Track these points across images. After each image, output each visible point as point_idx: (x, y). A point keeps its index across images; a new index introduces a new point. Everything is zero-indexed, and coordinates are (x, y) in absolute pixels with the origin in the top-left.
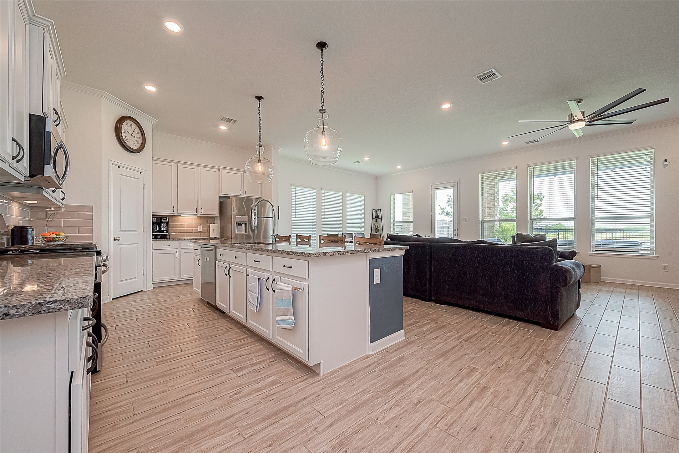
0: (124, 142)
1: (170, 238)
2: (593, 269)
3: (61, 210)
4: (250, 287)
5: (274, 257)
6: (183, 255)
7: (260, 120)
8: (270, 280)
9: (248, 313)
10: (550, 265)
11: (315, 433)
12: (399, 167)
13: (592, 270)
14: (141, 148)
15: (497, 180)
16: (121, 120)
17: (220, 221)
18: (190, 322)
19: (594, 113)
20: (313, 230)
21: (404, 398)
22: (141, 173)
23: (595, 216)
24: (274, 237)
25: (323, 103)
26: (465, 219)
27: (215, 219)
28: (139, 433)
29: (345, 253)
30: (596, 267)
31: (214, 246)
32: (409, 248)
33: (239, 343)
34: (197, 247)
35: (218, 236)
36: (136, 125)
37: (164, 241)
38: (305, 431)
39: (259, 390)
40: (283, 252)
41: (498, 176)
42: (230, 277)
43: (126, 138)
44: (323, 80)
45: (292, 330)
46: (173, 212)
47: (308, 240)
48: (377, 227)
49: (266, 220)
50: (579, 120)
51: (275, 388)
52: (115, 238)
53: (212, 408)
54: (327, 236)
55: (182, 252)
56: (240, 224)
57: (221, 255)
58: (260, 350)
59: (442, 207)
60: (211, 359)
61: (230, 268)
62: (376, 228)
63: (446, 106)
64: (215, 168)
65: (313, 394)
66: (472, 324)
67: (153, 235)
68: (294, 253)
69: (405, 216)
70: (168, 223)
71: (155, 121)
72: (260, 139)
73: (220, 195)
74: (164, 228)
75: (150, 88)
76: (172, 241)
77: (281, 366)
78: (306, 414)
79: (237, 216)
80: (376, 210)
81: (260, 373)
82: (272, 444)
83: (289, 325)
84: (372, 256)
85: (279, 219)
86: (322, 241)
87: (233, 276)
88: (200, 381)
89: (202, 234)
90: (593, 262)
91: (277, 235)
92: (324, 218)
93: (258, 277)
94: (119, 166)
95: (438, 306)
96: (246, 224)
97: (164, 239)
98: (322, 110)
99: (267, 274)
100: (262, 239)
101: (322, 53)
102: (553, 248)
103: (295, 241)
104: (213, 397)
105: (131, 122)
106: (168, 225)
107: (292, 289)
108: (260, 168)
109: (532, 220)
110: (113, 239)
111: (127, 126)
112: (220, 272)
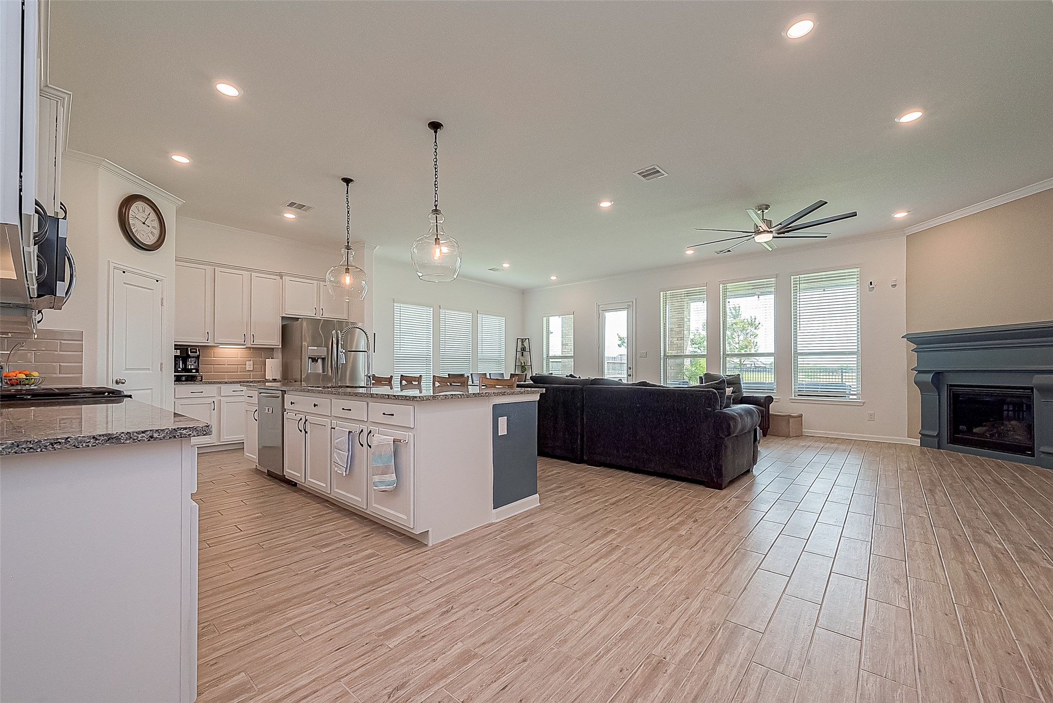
0: (133, 234)
1: (201, 381)
2: (793, 419)
3: (31, 338)
4: (337, 443)
5: (370, 404)
6: (224, 406)
7: (348, 212)
8: (365, 433)
9: (333, 479)
10: (714, 411)
11: (419, 595)
12: (554, 278)
13: (791, 420)
14: (159, 243)
15: (687, 301)
16: (129, 201)
17: (282, 354)
18: (246, 498)
19: (780, 224)
20: (427, 369)
21: (524, 560)
22: (157, 281)
23: (798, 351)
24: (369, 377)
25: (437, 201)
26: (643, 353)
27: (273, 351)
28: (206, 609)
29: (460, 397)
30: (797, 417)
31: (281, 391)
32: (546, 391)
33: (322, 519)
34: (251, 393)
35: (278, 377)
36: (151, 209)
37: (194, 385)
38: (408, 594)
39: (352, 563)
40: (383, 396)
41: (688, 294)
42: (306, 432)
43: (136, 229)
44: (437, 171)
45: (394, 492)
46: (208, 340)
47: (417, 383)
48: (523, 364)
49: (354, 354)
50: (765, 231)
51: (372, 561)
52: (117, 380)
53: (294, 583)
54: (448, 377)
55: (221, 401)
56: (314, 360)
57: (292, 403)
58: (349, 525)
59: (621, 336)
60: (284, 537)
61: (306, 420)
62: (523, 366)
63: (605, 204)
64: (275, 274)
65: (419, 563)
66: (626, 487)
67: (175, 376)
68: (396, 397)
69: (565, 349)
70: (198, 357)
71: (181, 202)
72: (348, 239)
73: (282, 315)
74: (192, 365)
75: (181, 159)
76: (206, 385)
77: (378, 539)
78: (410, 580)
79: (310, 348)
80: (522, 339)
81: (351, 547)
82: (370, 608)
83: (389, 486)
84: (496, 401)
85: (374, 352)
86: (437, 384)
87: (311, 431)
88: (273, 560)
89: (253, 374)
90: (794, 410)
91: (373, 375)
92: (444, 351)
93: (348, 430)
94: (124, 271)
95: (591, 469)
96: (323, 359)
97: (192, 383)
98: (436, 211)
99: (361, 426)
100: (348, 382)
101: (436, 135)
102: (718, 391)
103: (399, 384)
104: (293, 573)
105: (143, 203)
106: (198, 361)
107: (394, 441)
108: (347, 280)
109: (726, 355)
110: (114, 382)
111: (137, 211)
112: (290, 428)
